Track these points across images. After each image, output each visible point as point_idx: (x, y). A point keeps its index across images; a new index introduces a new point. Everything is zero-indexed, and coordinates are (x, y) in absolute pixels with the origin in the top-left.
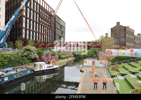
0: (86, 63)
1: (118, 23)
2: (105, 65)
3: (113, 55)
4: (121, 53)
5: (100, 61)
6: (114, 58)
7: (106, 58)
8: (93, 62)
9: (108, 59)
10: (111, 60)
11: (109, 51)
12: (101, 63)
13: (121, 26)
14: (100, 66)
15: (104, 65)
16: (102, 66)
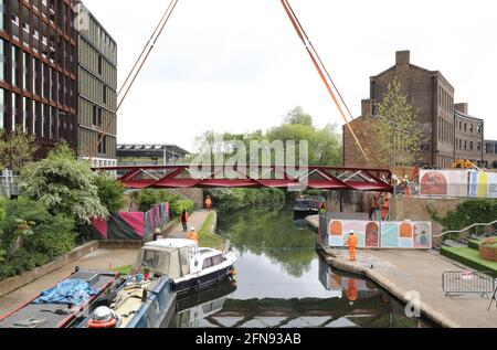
0: (338, 232)
1: (403, 56)
2: (423, 240)
3: (450, 193)
4: (480, 185)
5: (399, 224)
6: (453, 208)
7: (420, 209)
8: (372, 231)
9: (429, 211)
10: (442, 215)
11: (432, 179)
12: (405, 232)
13: (416, 68)
14: (399, 246)
15: (418, 240)
16: (409, 242)
